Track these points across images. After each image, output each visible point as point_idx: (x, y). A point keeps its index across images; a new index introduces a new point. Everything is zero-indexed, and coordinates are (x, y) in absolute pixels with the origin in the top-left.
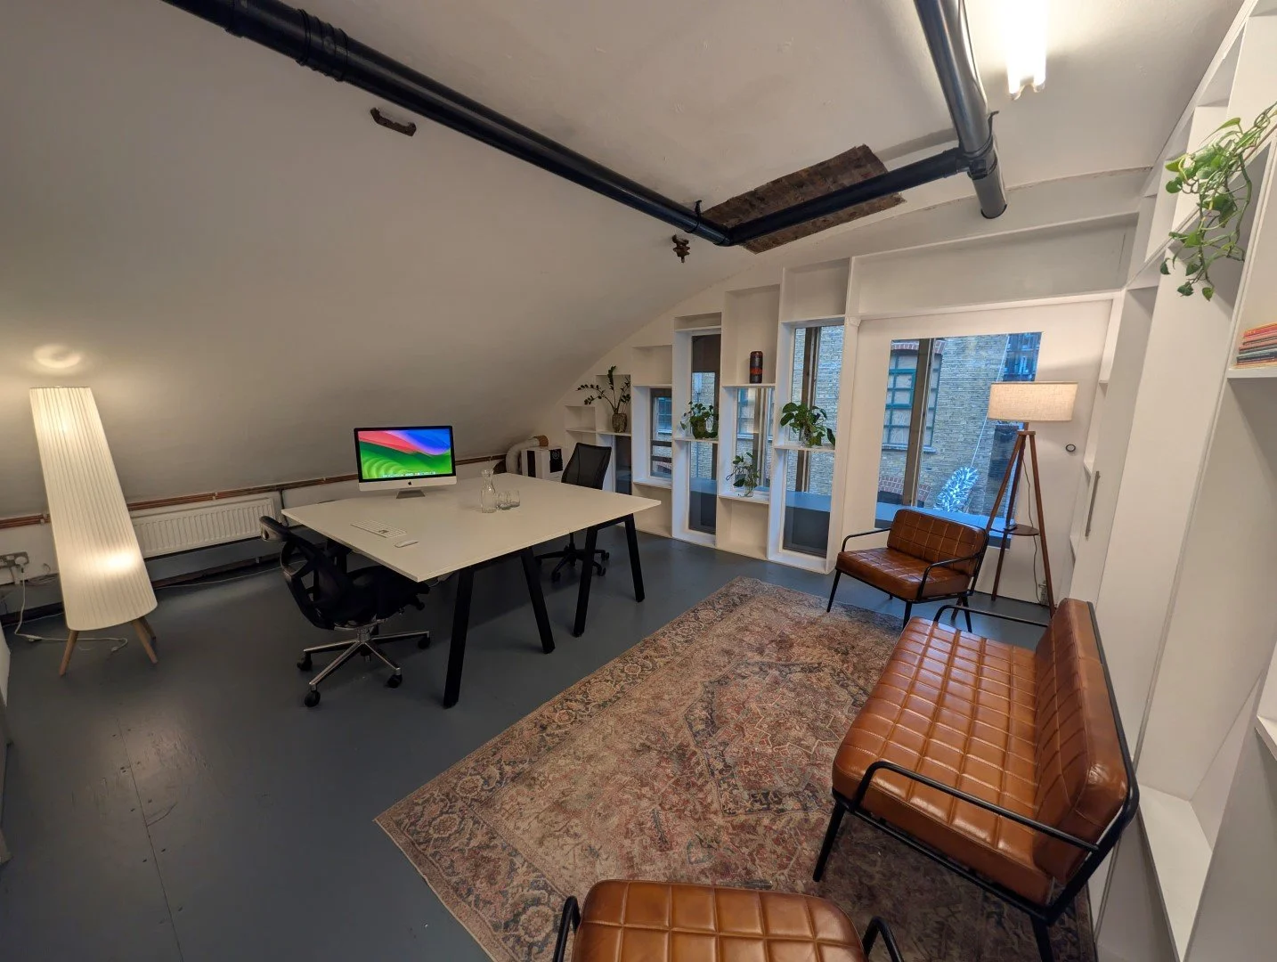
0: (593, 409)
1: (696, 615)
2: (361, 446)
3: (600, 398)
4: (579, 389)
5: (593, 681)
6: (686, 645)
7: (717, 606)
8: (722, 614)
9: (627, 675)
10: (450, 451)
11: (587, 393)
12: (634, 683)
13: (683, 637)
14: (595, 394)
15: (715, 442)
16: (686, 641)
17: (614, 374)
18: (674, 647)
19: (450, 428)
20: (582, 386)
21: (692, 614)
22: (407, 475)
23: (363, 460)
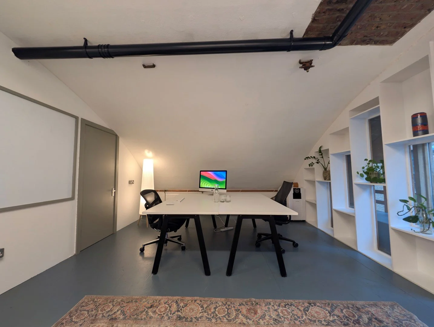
0: (314, 169)
1: (308, 307)
2: (201, 176)
3: (318, 163)
4: (305, 159)
5: (198, 302)
6: (272, 322)
7: (336, 312)
8: (333, 321)
9: (214, 312)
10: (225, 180)
11: (310, 161)
12: (210, 319)
13: (278, 315)
14: (314, 161)
15: (384, 185)
16: (276, 320)
17: (322, 149)
18: (263, 317)
19: (226, 171)
20: (306, 158)
21: (306, 305)
22: (212, 187)
23: (201, 181)
